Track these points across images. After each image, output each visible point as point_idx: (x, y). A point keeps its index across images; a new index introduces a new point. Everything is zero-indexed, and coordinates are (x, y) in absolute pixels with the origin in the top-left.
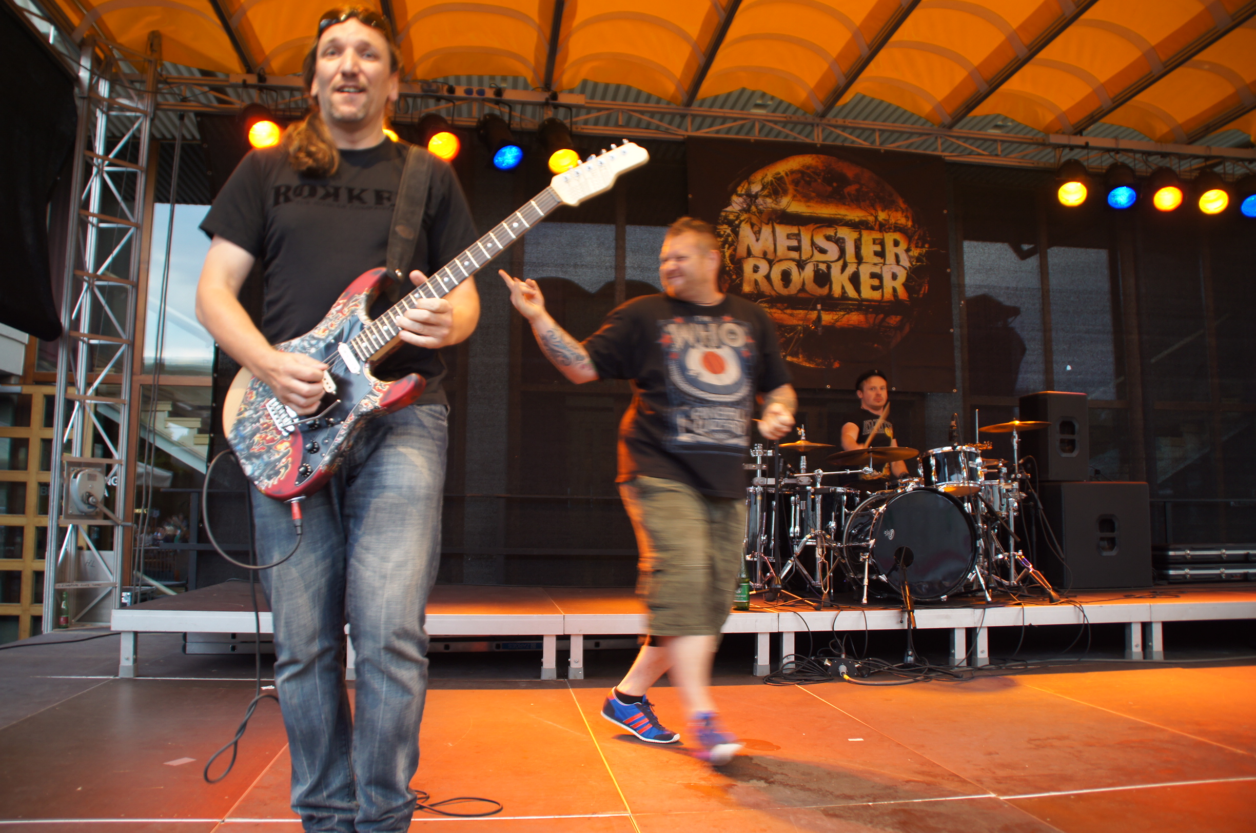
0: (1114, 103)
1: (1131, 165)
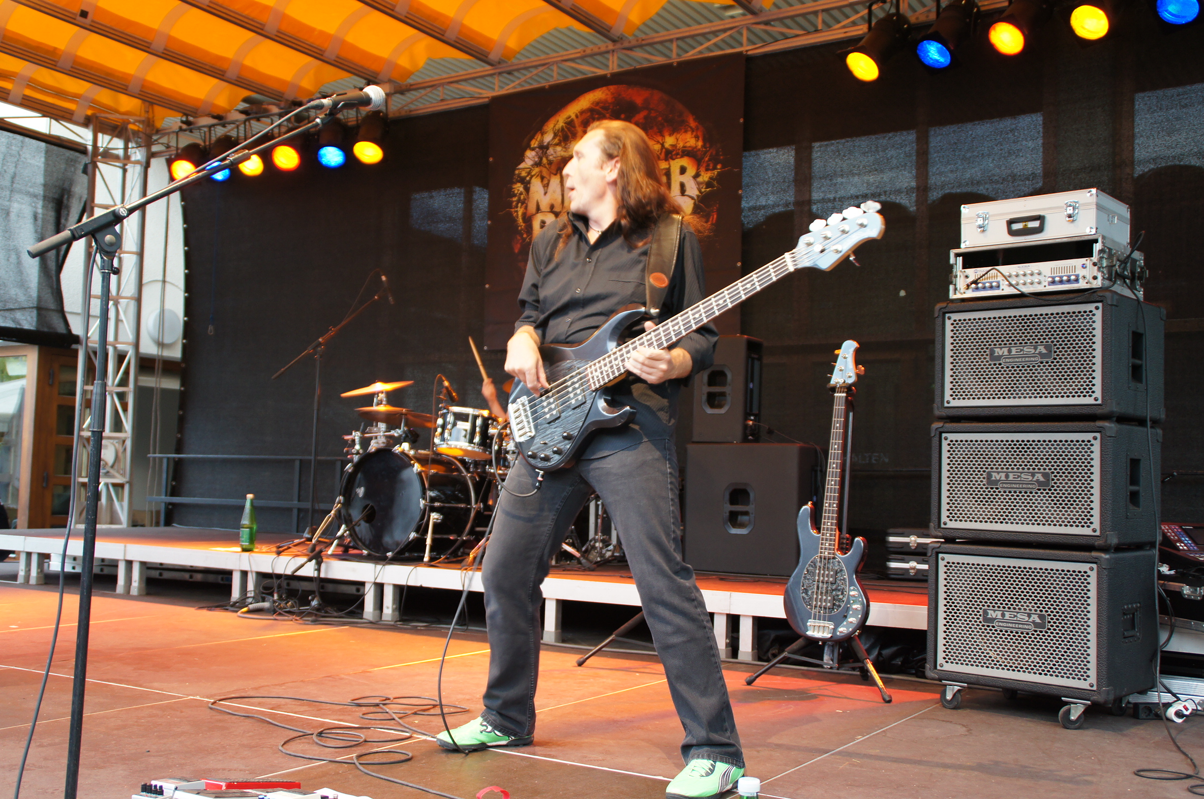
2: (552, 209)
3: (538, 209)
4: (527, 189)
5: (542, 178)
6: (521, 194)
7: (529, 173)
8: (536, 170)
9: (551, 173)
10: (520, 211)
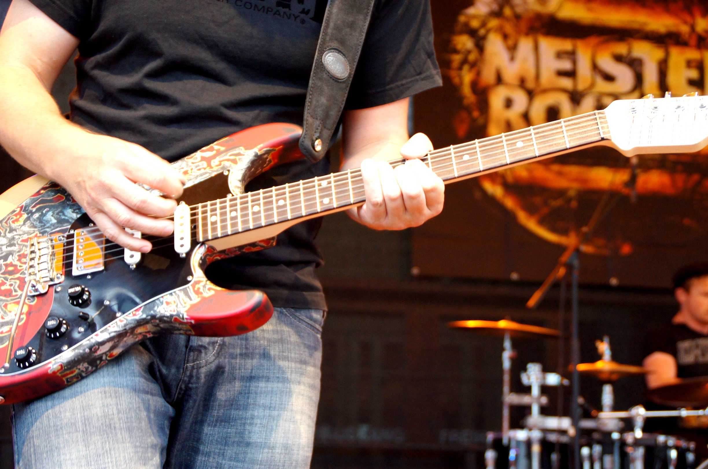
2: (522, 83)
3: (499, 80)
4: (480, 47)
5: (505, 37)
6: (469, 52)
7: (484, 24)
8: (494, 23)
9: (519, 32)
10: (467, 77)
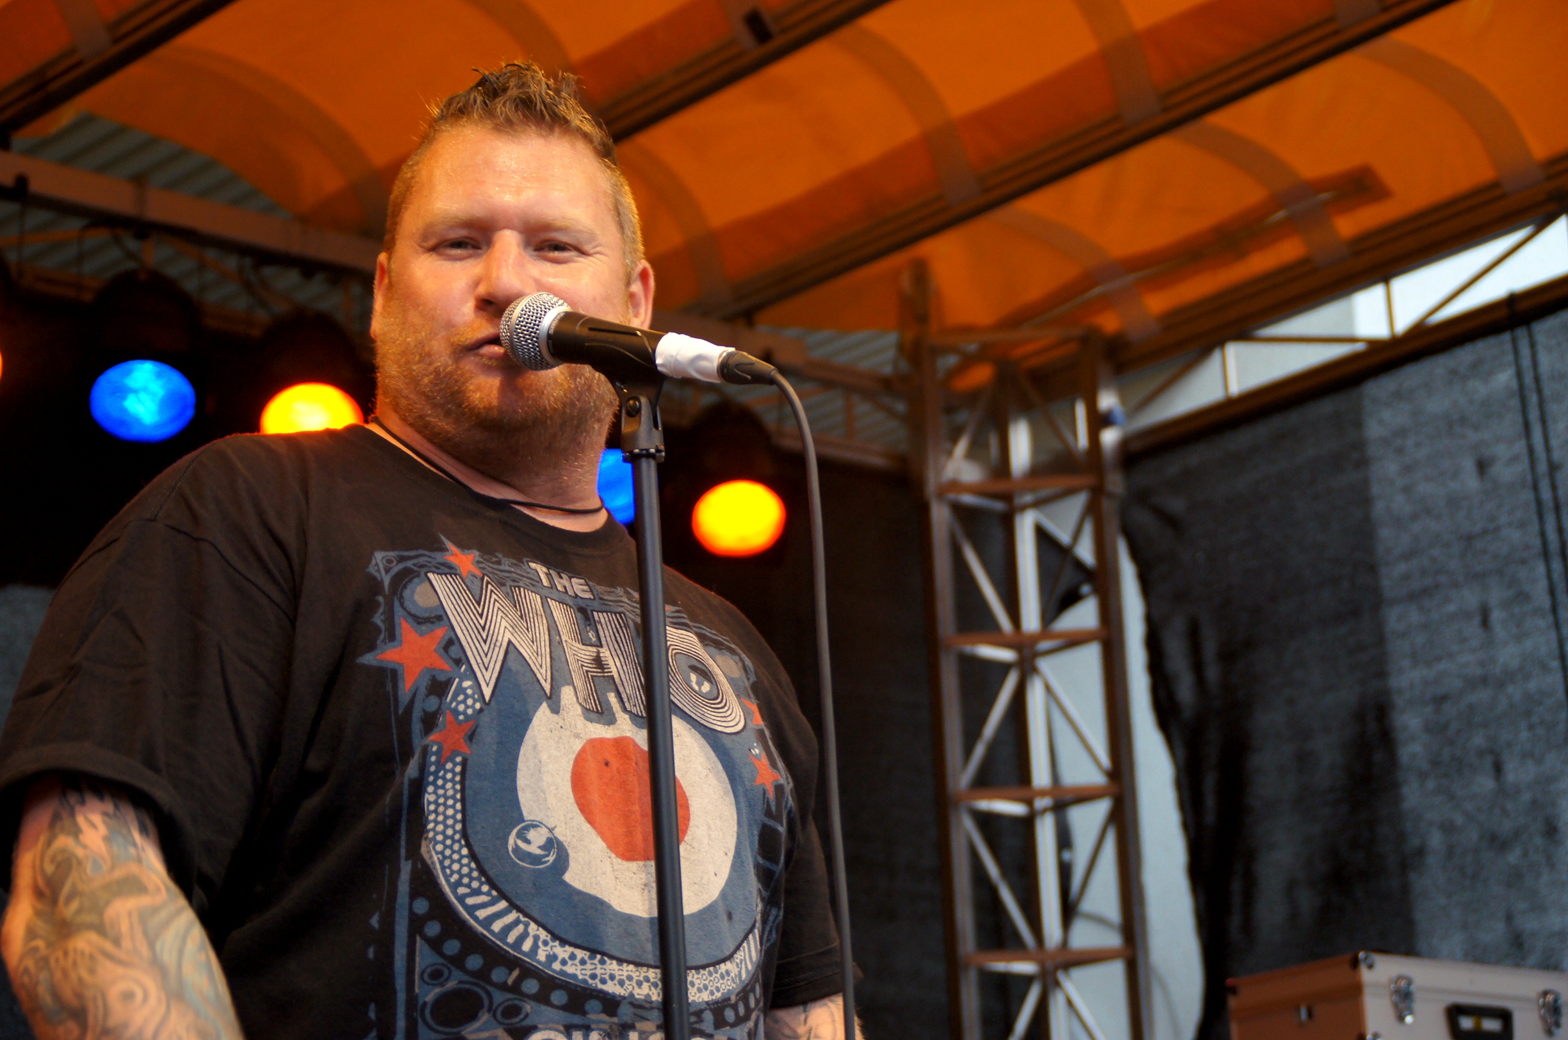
0: (116, 41)
1: (190, 285)
